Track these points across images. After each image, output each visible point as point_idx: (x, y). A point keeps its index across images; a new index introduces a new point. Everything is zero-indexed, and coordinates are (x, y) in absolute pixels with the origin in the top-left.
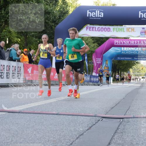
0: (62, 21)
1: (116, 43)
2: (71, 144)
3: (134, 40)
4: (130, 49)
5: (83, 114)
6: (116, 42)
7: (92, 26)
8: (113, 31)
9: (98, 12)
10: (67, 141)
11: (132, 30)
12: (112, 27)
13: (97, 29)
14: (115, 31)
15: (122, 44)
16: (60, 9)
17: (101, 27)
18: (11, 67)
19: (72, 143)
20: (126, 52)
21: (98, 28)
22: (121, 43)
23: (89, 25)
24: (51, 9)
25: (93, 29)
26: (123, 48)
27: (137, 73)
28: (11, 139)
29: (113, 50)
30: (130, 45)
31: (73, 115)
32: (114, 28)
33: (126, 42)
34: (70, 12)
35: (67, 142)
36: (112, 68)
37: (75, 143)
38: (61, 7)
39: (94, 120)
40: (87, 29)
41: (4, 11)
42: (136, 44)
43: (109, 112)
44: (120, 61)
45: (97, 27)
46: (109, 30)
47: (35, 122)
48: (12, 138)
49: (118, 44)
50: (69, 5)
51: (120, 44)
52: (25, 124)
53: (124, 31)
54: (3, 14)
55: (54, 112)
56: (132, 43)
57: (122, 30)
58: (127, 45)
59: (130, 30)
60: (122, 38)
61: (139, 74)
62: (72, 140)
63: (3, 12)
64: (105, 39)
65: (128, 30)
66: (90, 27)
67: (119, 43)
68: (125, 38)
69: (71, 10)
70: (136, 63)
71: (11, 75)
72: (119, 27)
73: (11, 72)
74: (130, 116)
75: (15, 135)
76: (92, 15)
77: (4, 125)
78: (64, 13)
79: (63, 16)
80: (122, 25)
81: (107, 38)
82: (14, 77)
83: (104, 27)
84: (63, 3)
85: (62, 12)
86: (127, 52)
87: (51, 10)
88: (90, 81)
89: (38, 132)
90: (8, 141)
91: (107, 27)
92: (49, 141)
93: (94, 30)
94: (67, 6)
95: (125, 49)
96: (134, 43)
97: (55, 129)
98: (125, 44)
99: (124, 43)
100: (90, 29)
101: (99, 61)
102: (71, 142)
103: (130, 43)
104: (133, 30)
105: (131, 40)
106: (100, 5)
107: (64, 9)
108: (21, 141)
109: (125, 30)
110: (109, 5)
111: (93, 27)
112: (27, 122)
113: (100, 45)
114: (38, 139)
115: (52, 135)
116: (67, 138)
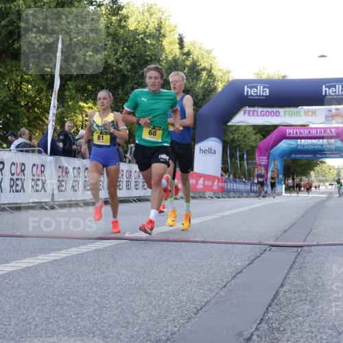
0: (206, 102)
1: (290, 134)
2: (225, 286)
3: (317, 128)
4: (310, 141)
5: (241, 241)
6: (289, 131)
7: (252, 109)
8: (285, 116)
9: (260, 88)
10: (218, 282)
11: (312, 113)
12: (282, 110)
13: (259, 114)
14: (287, 116)
15: (298, 135)
16: (204, 85)
17: (265, 109)
18: (133, 172)
19: (226, 284)
20: (304, 146)
21: (261, 112)
22: (297, 133)
23: (247, 108)
24: (191, 85)
25: (253, 113)
26: (299, 141)
27: (321, 178)
28: (134, 280)
29: (284, 145)
30: (309, 135)
31: (226, 243)
32: (285, 112)
33: (305, 132)
34: (220, 89)
35: (219, 284)
36: (284, 170)
37: (230, 285)
38: (205, 82)
39: (257, 249)
40: (245, 113)
41: (122, 90)
42: (319, 135)
43: (281, 238)
44: (295, 160)
45: (260, 110)
46: (277, 114)
47: (169, 254)
48: (136, 279)
49: (291, 135)
50: (217, 79)
51: (295, 135)
52: (155, 257)
53: (300, 116)
54: (121, 96)
55: (198, 239)
56: (313, 133)
57: (298, 114)
58: (306, 135)
59: (310, 113)
60: (298, 126)
61: (324, 178)
62: (225, 281)
63: (120, 92)
64: (271, 127)
65: (306, 113)
66: (249, 111)
67: (293, 133)
68: (302, 126)
69: (220, 87)
70: (320, 162)
71: (133, 184)
72: (293, 109)
73: (133, 180)
74: (313, 243)
75: (140, 274)
76: (252, 92)
77: (124, 259)
78: (209, 91)
79: (208, 96)
80: (297, 106)
81: (275, 127)
82: (138, 187)
83: (270, 110)
84: (209, 76)
85: (206, 89)
86: (306, 147)
87: (191, 87)
88: (251, 191)
89: (174, 269)
90: (130, 283)
91: (275, 110)
92: (190, 282)
93: (256, 114)
94: (215, 80)
95: (303, 142)
96: (317, 132)
97: (199, 264)
98: (302, 135)
99: (300, 133)
100: (249, 113)
101: (263, 160)
102: (224, 284)
103: (309, 132)
104: (314, 113)
105: (312, 128)
106: (264, 77)
107: (209, 84)
108: (150, 283)
109: (302, 114)
110: (276, 77)
111: (253, 111)
112: (158, 255)
113: (264, 136)
114: (175, 280)
115: (196, 273)
116: (218, 278)
